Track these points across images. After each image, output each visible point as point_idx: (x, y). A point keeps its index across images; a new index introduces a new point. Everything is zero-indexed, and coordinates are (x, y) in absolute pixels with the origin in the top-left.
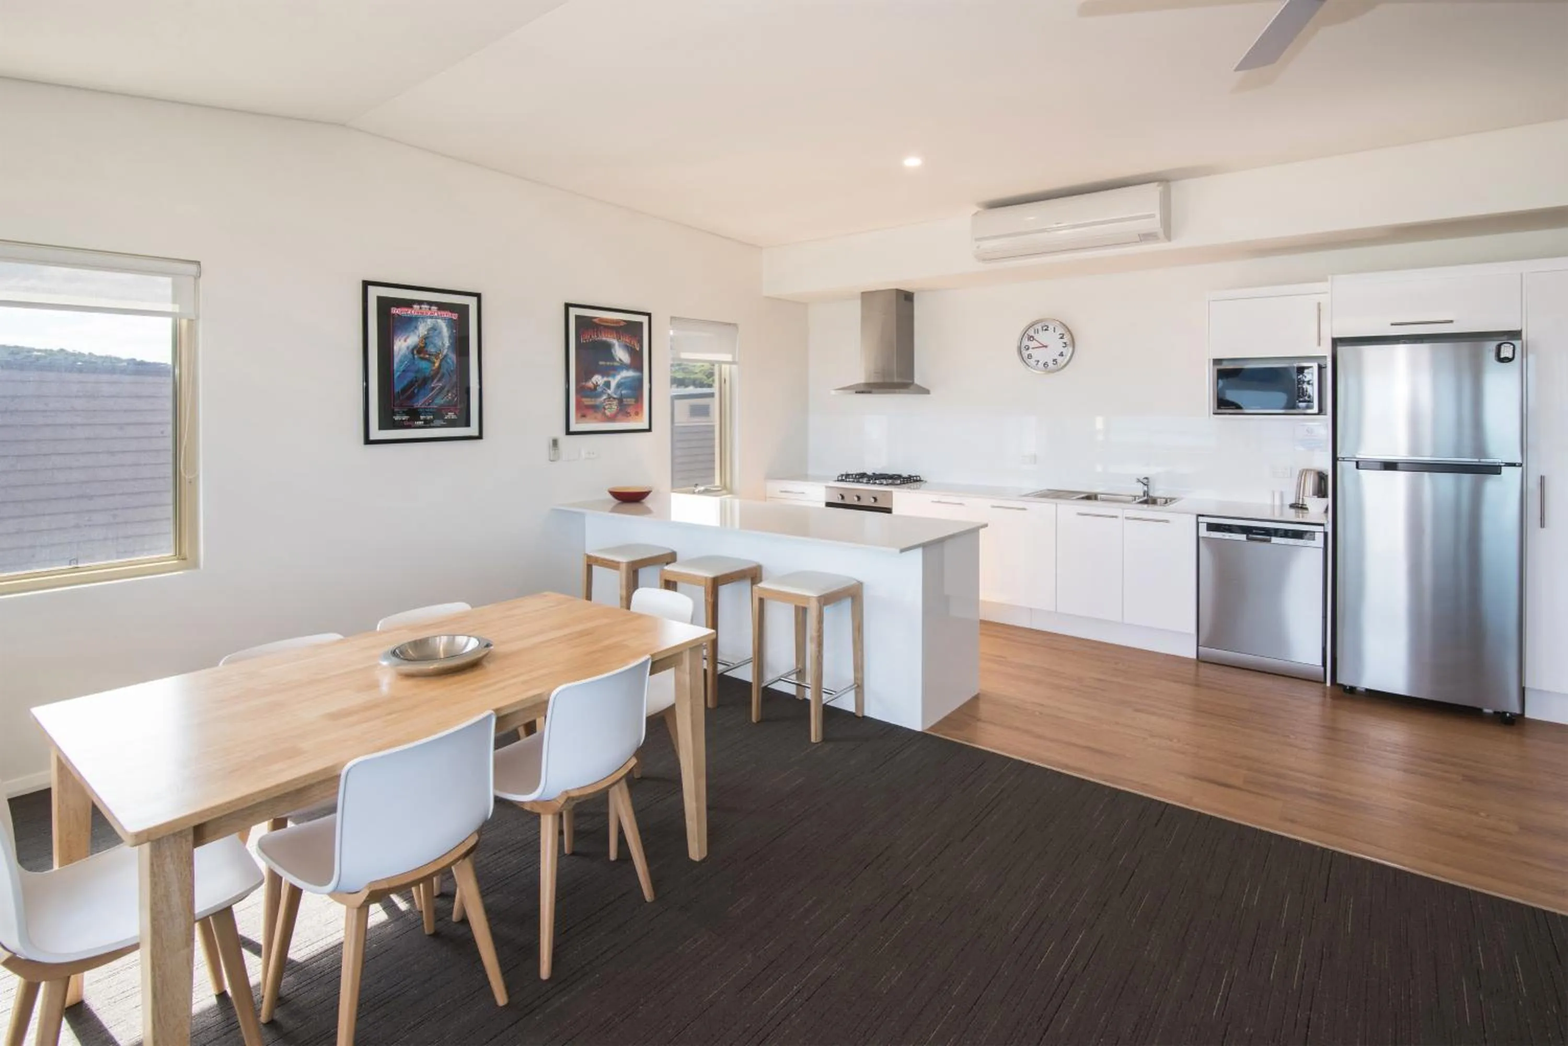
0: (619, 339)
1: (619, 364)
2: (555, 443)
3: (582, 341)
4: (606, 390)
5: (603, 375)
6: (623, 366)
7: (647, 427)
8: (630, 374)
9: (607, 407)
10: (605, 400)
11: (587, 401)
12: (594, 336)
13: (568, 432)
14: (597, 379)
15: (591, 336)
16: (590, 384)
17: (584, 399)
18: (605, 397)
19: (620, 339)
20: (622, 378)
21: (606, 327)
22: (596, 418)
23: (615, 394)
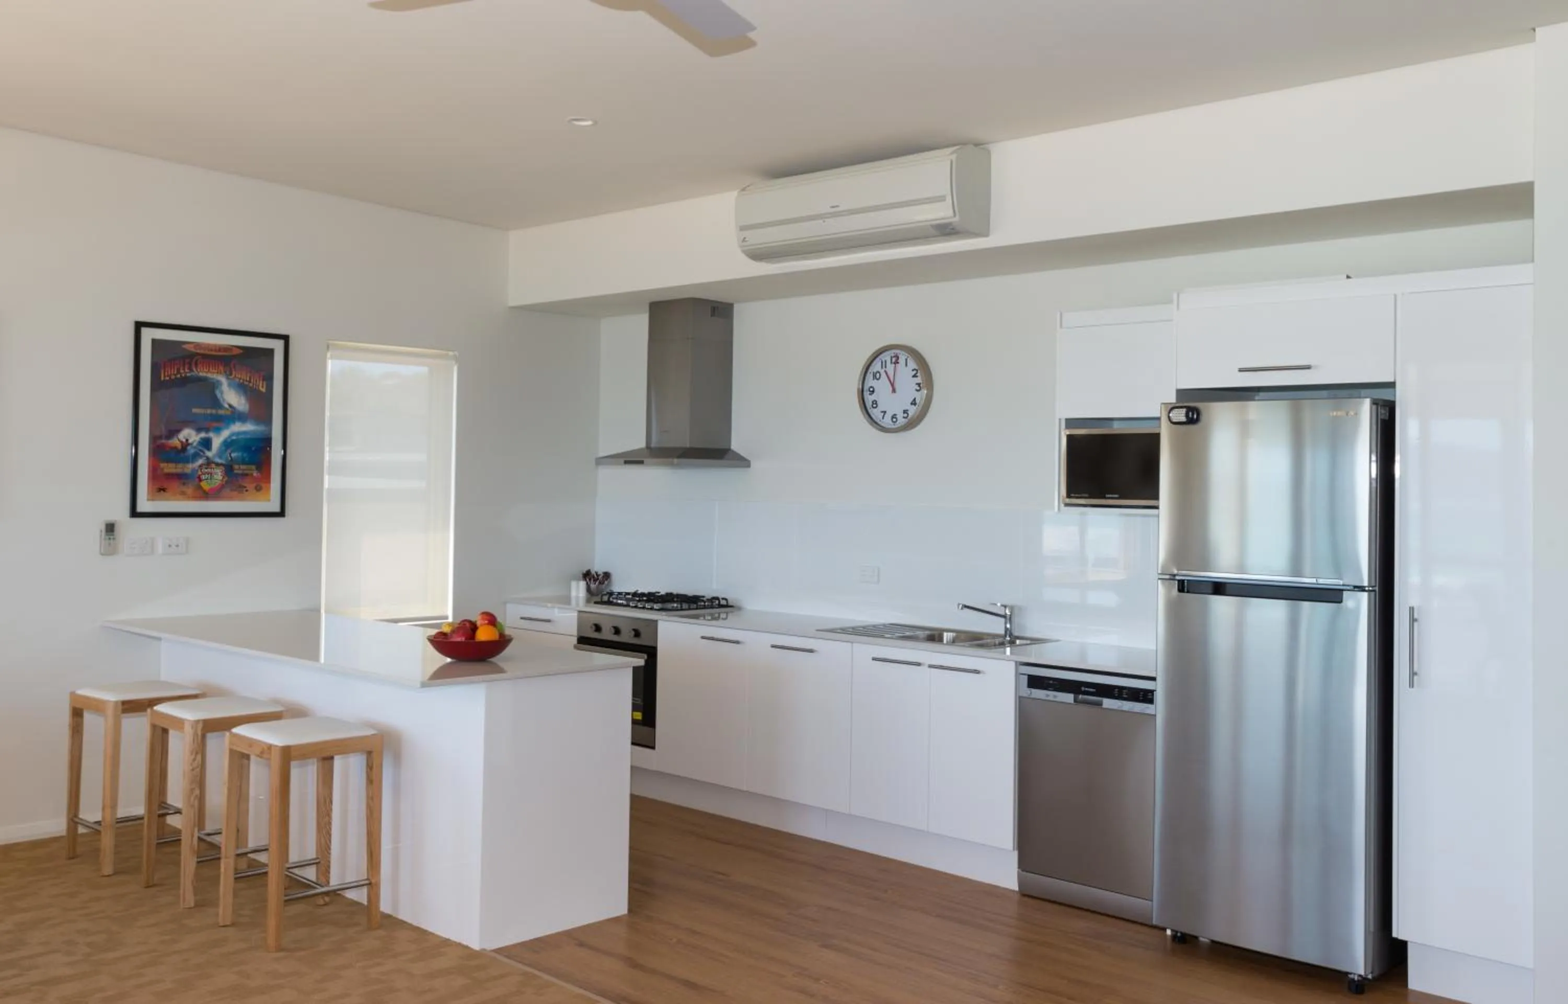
0: (228, 375)
1: (228, 413)
2: (110, 528)
3: (162, 379)
4: (204, 453)
5: (199, 430)
6: (236, 416)
7: (277, 509)
8: (249, 427)
9: (203, 477)
10: (201, 466)
11: (169, 468)
12: (184, 369)
13: (134, 513)
14: (189, 435)
15: (178, 370)
16: (175, 442)
17: (162, 465)
18: (201, 461)
19: (231, 374)
20: (233, 434)
21: (204, 356)
22: (183, 493)
23: (220, 457)
